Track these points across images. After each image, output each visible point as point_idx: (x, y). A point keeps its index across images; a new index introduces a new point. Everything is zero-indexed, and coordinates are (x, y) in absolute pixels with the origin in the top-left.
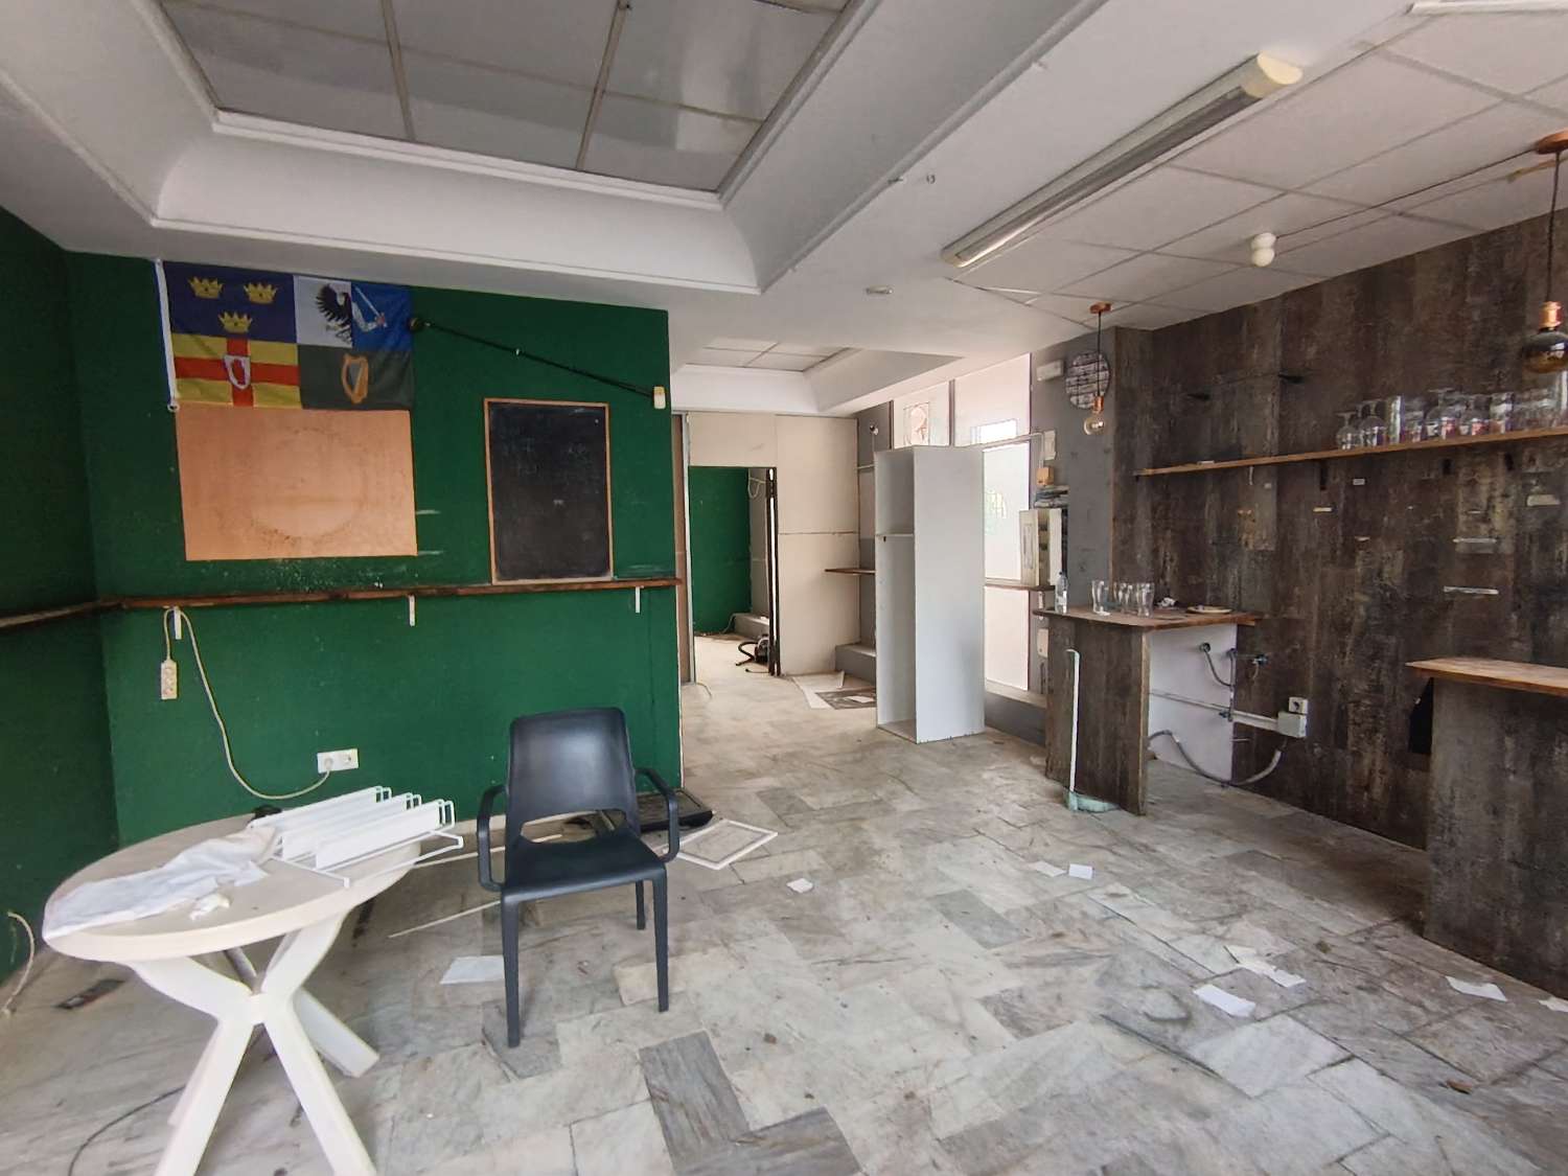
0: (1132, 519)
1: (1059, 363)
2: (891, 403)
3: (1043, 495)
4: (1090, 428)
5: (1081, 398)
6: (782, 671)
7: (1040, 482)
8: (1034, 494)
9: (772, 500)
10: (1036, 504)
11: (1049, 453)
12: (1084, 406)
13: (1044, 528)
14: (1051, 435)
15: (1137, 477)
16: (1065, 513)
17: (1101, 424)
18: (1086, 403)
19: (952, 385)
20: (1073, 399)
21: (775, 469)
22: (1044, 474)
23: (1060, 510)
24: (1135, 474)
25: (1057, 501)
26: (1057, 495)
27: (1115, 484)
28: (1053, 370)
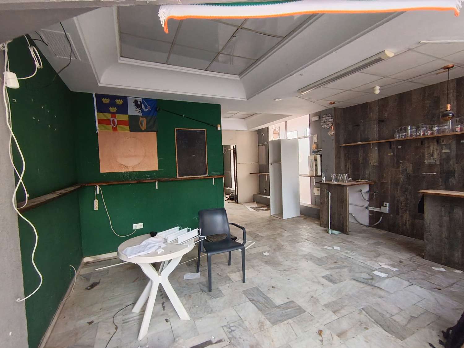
0: (339, 158)
1: (318, 117)
2: (268, 127)
3: (314, 152)
4: (330, 134)
5: (325, 126)
6: (239, 202)
7: (313, 148)
8: (312, 151)
9: (235, 154)
10: (313, 154)
11: (315, 140)
12: (326, 128)
13: (316, 160)
14: (316, 135)
15: (341, 147)
16: (321, 156)
17: (333, 133)
18: (327, 127)
19: (286, 122)
20: (323, 126)
21: (236, 146)
22: (314, 146)
23: (320, 155)
24: (340, 146)
25: (318, 153)
26: (319, 151)
27: (335, 149)
28: (316, 118)
